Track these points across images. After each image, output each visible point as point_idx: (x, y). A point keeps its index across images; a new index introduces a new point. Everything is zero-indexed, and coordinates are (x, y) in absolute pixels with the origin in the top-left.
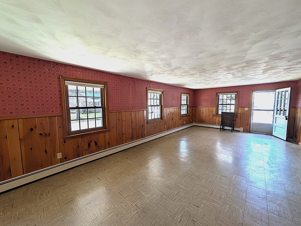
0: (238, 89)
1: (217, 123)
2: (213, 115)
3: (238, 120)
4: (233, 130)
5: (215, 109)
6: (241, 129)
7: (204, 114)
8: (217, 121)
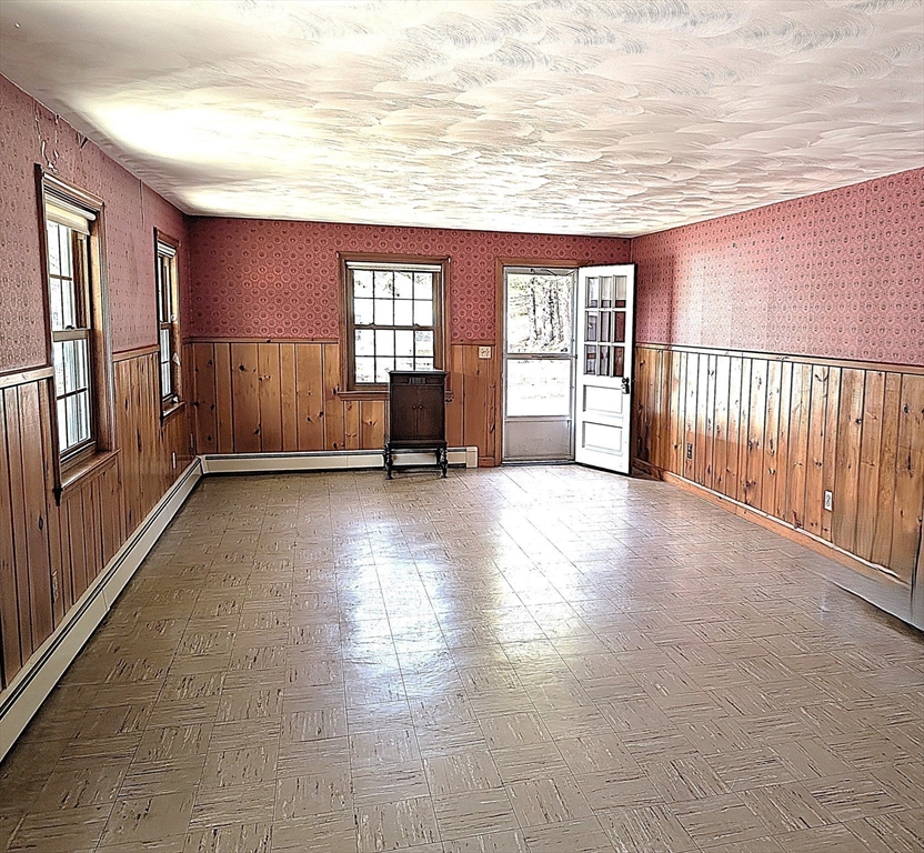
0: (448, 248)
1: (352, 442)
2: (331, 395)
3: (452, 412)
4: (442, 468)
5: (334, 353)
6: (470, 455)
7: (273, 385)
8: (353, 429)
